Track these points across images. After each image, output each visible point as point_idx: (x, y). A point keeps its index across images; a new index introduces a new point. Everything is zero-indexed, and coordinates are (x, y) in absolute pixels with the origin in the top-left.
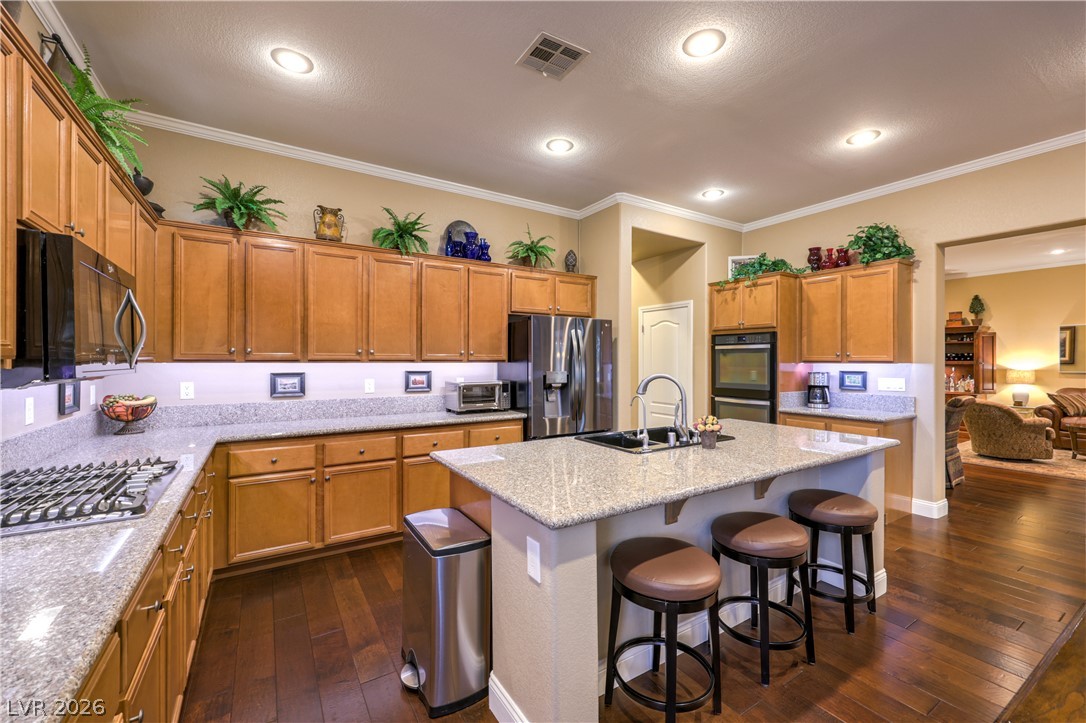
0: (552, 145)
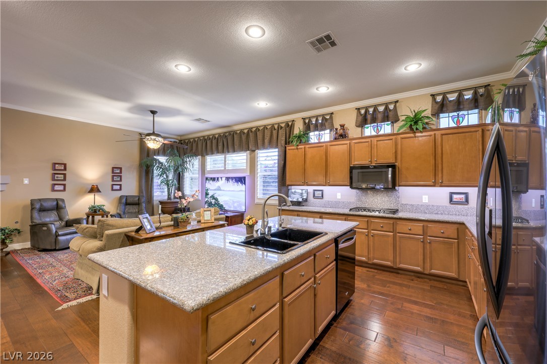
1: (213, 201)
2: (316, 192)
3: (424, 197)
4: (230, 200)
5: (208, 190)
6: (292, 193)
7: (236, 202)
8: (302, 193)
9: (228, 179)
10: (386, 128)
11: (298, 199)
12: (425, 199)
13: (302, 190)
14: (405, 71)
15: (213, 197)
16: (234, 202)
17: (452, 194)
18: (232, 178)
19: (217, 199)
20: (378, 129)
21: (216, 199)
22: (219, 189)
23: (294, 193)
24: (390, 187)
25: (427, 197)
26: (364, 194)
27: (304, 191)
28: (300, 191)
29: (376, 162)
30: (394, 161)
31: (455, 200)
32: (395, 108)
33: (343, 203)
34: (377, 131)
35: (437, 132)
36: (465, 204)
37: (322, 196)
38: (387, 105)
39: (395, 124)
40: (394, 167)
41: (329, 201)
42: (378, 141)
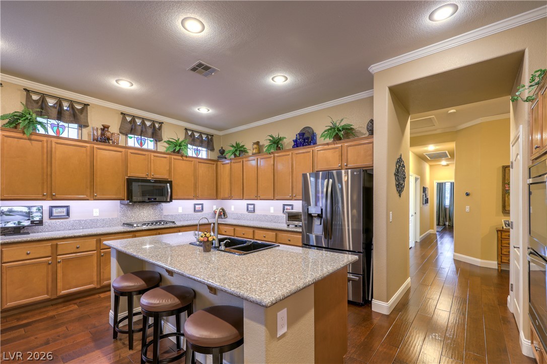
0: (275, 79)
2: (54, 210)
3: (179, 208)
8: (29, 213)
10: (149, 144)
11: (19, 223)
12: (180, 210)
13: (29, 207)
14: (198, 111)
17: (195, 205)
24: (169, 200)
26: (129, 209)
27: (34, 209)
28: (24, 210)
29: (152, 177)
30: (168, 178)
31: (196, 209)
32: (160, 128)
33: (104, 220)
34: (141, 144)
35: (195, 159)
36: (202, 212)
37: (68, 214)
38: (153, 122)
39: (158, 143)
40: (171, 182)
41: (79, 221)
42: (155, 156)
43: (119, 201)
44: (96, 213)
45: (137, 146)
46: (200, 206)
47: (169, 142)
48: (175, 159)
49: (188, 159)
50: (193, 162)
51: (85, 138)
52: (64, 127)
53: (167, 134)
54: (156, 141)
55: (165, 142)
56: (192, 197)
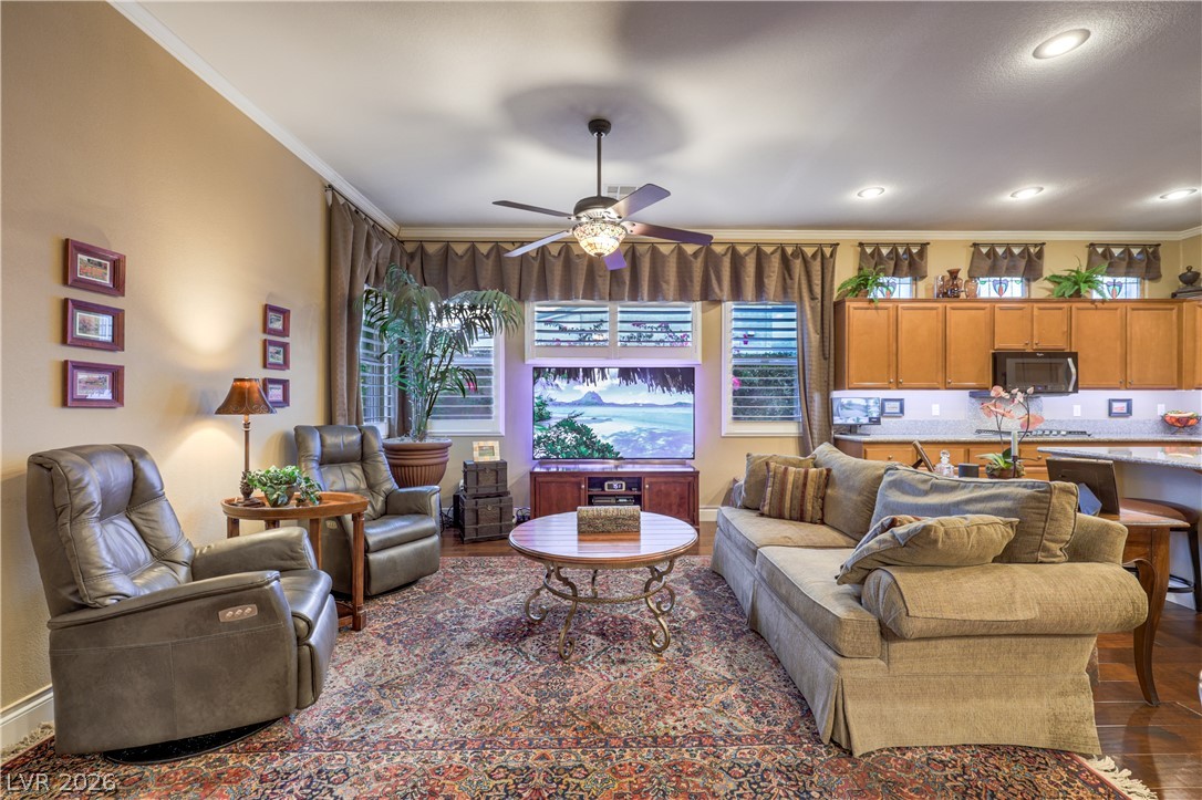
1: (570, 438)
2: (886, 403)
3: (1075, 407)
4: (640, 430)
5: (544, 404)
6: (843, 406)
7: (661, 435)
8: (867, 407)
9: (626, 374)
10: (1015, 288)
11: (858, 419)
12: (1078, 412)
13: (867, 399)
15: (568, 424)
16: (653, 437)
17: (1111, 402)
18: (642, 372)
19: (589, 431)
20: (1000, 289)
21: (583, 431)
22: (594, 400)
23: (849, 406)
24: (1071, 389)
25: (1079, 407)
27: (871, 403)
28: (863, 403)
29: (1035, 347)
30: (1064, 347)
31: (1114, 411)
32: (1040, 255)
33: (946, 423)
34: (1000, 291)
35: (1125, 304)
36: (1127, 417)
37: (902, 411)
38: (1026, 246)
39: (1033, 284)
40: (1074, 356)
41: (916, 422)
42: (1040, 309)
43: (967, 392)
44: (936, 410)
45: (994, 295)
46: (1125, 404)
47: (1055, 279)
48: (1078, 309)
49: (1106, 305)
50: (1119, 311)
51: (922, 295)
52: (894, 285)
53: (1053, 265)
54: (1028, 280)
55: (1046, 279)
56: (1117, 384)
